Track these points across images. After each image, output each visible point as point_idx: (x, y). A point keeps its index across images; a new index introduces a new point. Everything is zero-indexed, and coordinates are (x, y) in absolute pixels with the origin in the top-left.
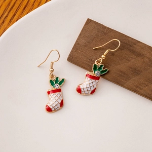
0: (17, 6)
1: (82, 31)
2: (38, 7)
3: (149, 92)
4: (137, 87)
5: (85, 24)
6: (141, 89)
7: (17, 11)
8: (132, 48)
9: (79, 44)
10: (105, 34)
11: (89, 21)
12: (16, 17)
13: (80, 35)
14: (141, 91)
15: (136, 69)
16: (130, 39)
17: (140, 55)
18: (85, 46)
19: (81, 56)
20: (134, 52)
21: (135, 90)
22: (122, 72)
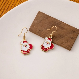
0: (3, 8)
1: (36, 17)
2: (14, 7)
3: (67, 46)
4: (62, 43)
6: (63, 44)
8: (59, 25)
9: (34, 23)
10: (47, 18)
11: (39, 12)
13: (35, 19)
14: (63, 45)
15: (61, 35)
16: (59, 21)
17: (63, 28)
18: (38, 24)
19: (35, 29)
20: (60, 27)
21: (61, 45)
22: (54, 36)
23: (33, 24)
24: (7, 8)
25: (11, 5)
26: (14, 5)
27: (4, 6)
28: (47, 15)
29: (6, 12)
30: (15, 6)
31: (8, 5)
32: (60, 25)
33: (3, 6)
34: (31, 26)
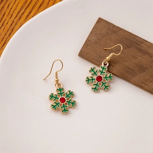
0: (33, 3)
1: (93, 29)
4: (143, 83)
5: (97, 23)
6: (146, 85)
7: (33, 8)
8: (139, 46)
9: (89, 41)
10: (115, 32)
11: (100, 20)
12: (32, 14)
13: (91, 32)
14: (146, 87)
15: (142, 66)
16: (138, 38)
17: (145, 53)
18: (96, 43)
19: (91, 52)
20: (141, 50)
21: (141, 85)
22: (129, 68)
23: (87, 44)
28: (115, 26)
32: (141, 46)
34: (82, 48)
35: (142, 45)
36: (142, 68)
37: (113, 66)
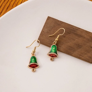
1: (45, 24)
2: (16, 6)
3: (87, 58)
4: (80, 55)
5: (47, 20)
6: (83, 56)
8: (75, 32)
9: (43, 32)
10: (59, 25)
11: (49, 18)
13: (44, 26)
14: (83, 58)
15: (79, 45)
16: (74, 27)
17: (80, 36)
18: (48, 33)
19: (45, 39)
20: (77, 35)
21: (79, 57)
22: (70, 47)
23: (42, 34)
24: (7, 7)
25: (12, 3)
26: (16, 3)
27: (4, 5)
28: (59, 21)
29: (6, 12)
30: (18, 4)
31: (8, 3)
33: (3, 3)
34: (39, 37)
35: (77, 31)
36: (79, 46)
37: (60, 47)
